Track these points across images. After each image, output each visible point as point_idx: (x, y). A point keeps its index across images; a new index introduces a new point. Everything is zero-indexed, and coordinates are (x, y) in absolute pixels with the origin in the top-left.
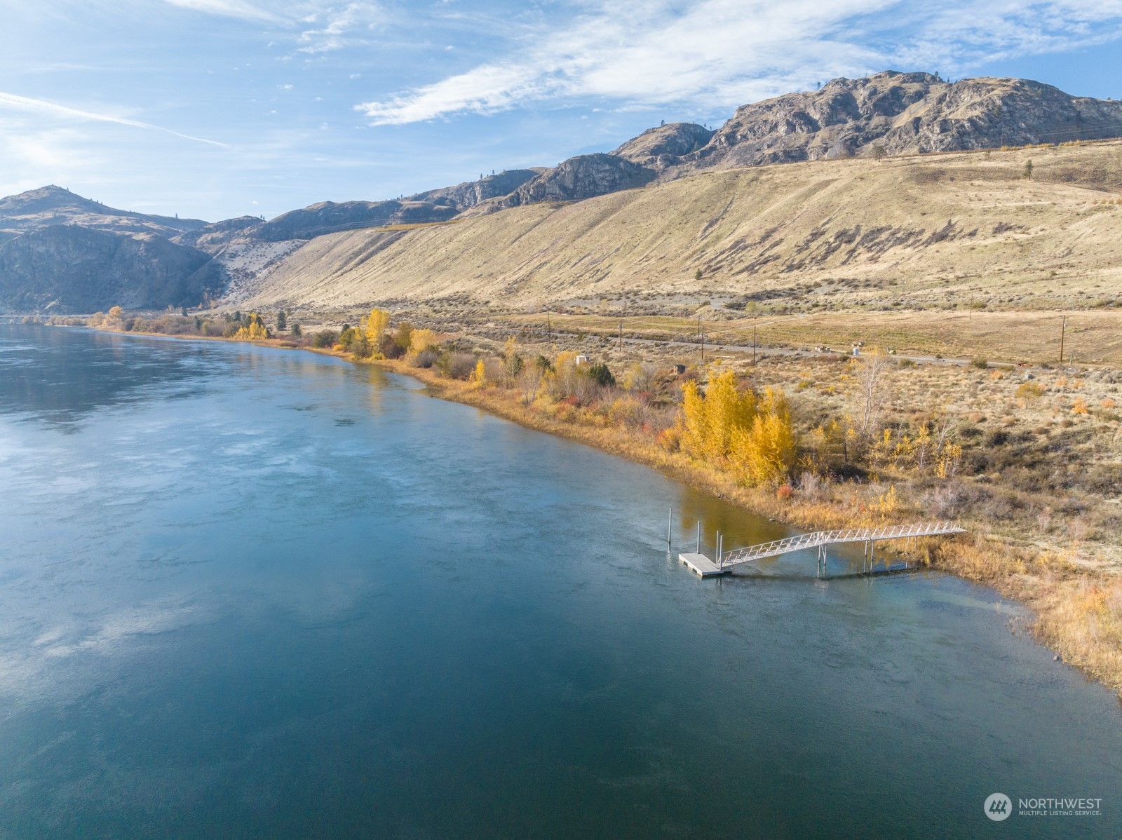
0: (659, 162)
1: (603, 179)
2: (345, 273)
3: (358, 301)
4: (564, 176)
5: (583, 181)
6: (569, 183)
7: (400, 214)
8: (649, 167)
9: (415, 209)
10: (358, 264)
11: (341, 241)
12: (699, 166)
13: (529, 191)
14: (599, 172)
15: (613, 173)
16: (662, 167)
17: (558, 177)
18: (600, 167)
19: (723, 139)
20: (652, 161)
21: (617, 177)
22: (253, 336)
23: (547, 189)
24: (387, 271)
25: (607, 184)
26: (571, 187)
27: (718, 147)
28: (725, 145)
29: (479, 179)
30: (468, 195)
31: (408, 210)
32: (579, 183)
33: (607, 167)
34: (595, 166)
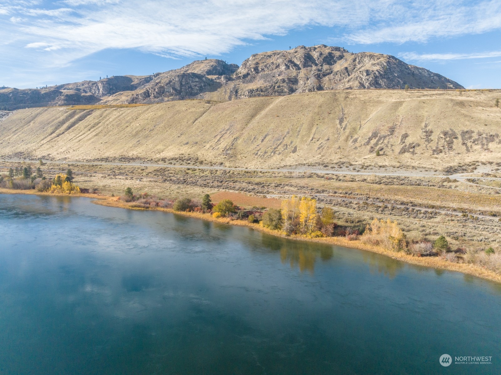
0: (222, 79)
1: (195, 86)
2: (60, 134)
4: (174, 83)
5: (185, 86)
6: (177, 86)
7: (62, 97)
8: (218, 81)
9: (71, 95)
10: (69, 128)
12: (244, 82)
13: (155, 90)
14: (193, 82)
15: (201, 83)
16: (224, 81)
17: (171, 83)
18: (193, 79)
19: (252, 70)
20: (219, 78)
21: (202, 85)
23: (165, 89)
25: (198, 88)
26: (179, 89)
27: (251, 73)
28: (254, 73)
29: (99, 79)
30: (94, 88)
31: (67, 95)
32: (183, 87)
33: (197, 80)
34: (191, 79)
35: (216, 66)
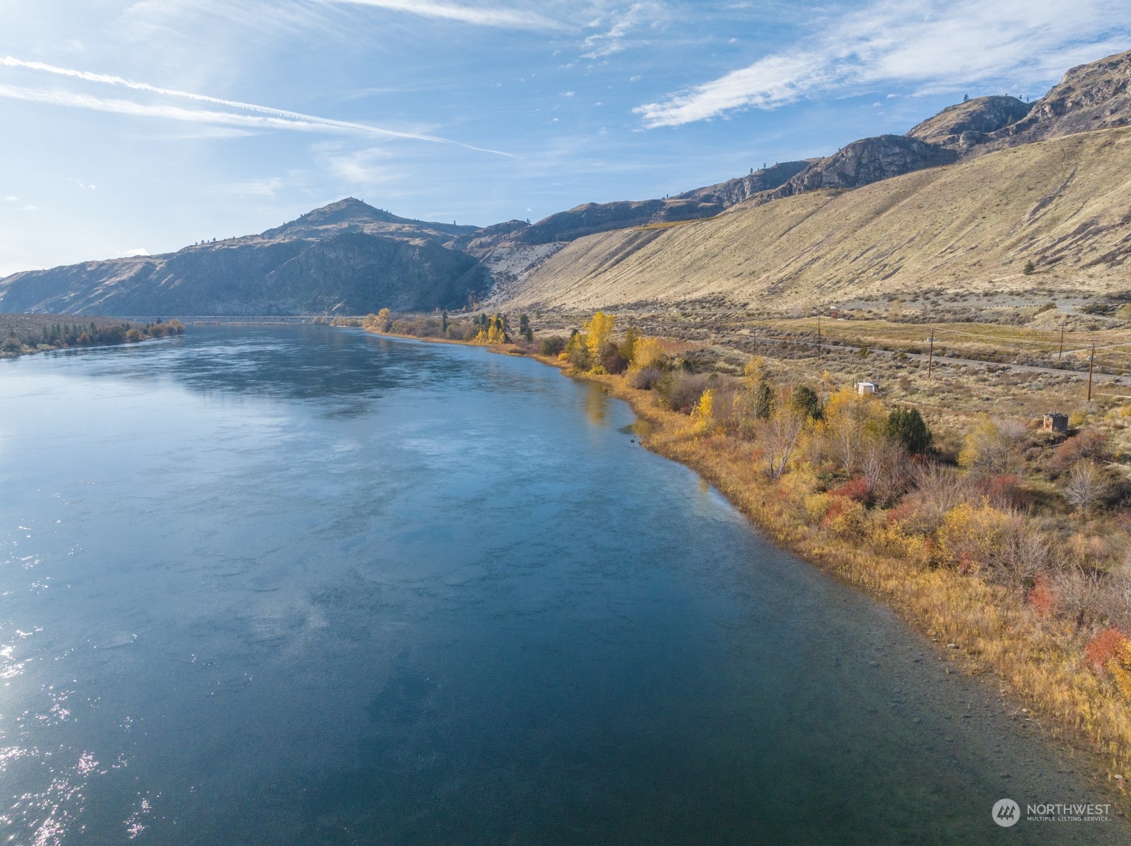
0: (961, 141)
1: (891, 164)
2: (599, 274)
3: (609, 304)
4: (844, 163)
5: (868, 168)
6: (850, 171)
7: (662, 213)
8: (949, 147)
9: (678, 208)
10: (612, 266)
11: (600, 242)
12: (1014, 142)
13: (803, 181)
14: (886, 155)
15: (904, 156)
16: (965, 146)
17: (837, 164)
18: (888, 150)
19: (1047, 109)
20: (953, 140)
21: (908, 160)
22: (491, 340)
23: (824, 179)
24: (641, 272)
25: (895, 169)
26: (853, 174)
27: (1041, 119)
28: (1049, 116)
29: (750, 173)
30: (736, 191)
31: (671, 208)
32: (862, 170)
33: (897, 150)
34: (882, 149)
35: (982, 112)
